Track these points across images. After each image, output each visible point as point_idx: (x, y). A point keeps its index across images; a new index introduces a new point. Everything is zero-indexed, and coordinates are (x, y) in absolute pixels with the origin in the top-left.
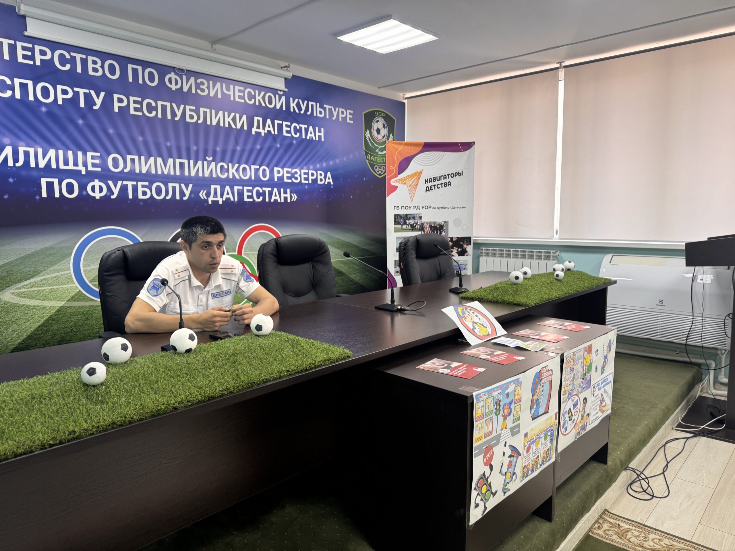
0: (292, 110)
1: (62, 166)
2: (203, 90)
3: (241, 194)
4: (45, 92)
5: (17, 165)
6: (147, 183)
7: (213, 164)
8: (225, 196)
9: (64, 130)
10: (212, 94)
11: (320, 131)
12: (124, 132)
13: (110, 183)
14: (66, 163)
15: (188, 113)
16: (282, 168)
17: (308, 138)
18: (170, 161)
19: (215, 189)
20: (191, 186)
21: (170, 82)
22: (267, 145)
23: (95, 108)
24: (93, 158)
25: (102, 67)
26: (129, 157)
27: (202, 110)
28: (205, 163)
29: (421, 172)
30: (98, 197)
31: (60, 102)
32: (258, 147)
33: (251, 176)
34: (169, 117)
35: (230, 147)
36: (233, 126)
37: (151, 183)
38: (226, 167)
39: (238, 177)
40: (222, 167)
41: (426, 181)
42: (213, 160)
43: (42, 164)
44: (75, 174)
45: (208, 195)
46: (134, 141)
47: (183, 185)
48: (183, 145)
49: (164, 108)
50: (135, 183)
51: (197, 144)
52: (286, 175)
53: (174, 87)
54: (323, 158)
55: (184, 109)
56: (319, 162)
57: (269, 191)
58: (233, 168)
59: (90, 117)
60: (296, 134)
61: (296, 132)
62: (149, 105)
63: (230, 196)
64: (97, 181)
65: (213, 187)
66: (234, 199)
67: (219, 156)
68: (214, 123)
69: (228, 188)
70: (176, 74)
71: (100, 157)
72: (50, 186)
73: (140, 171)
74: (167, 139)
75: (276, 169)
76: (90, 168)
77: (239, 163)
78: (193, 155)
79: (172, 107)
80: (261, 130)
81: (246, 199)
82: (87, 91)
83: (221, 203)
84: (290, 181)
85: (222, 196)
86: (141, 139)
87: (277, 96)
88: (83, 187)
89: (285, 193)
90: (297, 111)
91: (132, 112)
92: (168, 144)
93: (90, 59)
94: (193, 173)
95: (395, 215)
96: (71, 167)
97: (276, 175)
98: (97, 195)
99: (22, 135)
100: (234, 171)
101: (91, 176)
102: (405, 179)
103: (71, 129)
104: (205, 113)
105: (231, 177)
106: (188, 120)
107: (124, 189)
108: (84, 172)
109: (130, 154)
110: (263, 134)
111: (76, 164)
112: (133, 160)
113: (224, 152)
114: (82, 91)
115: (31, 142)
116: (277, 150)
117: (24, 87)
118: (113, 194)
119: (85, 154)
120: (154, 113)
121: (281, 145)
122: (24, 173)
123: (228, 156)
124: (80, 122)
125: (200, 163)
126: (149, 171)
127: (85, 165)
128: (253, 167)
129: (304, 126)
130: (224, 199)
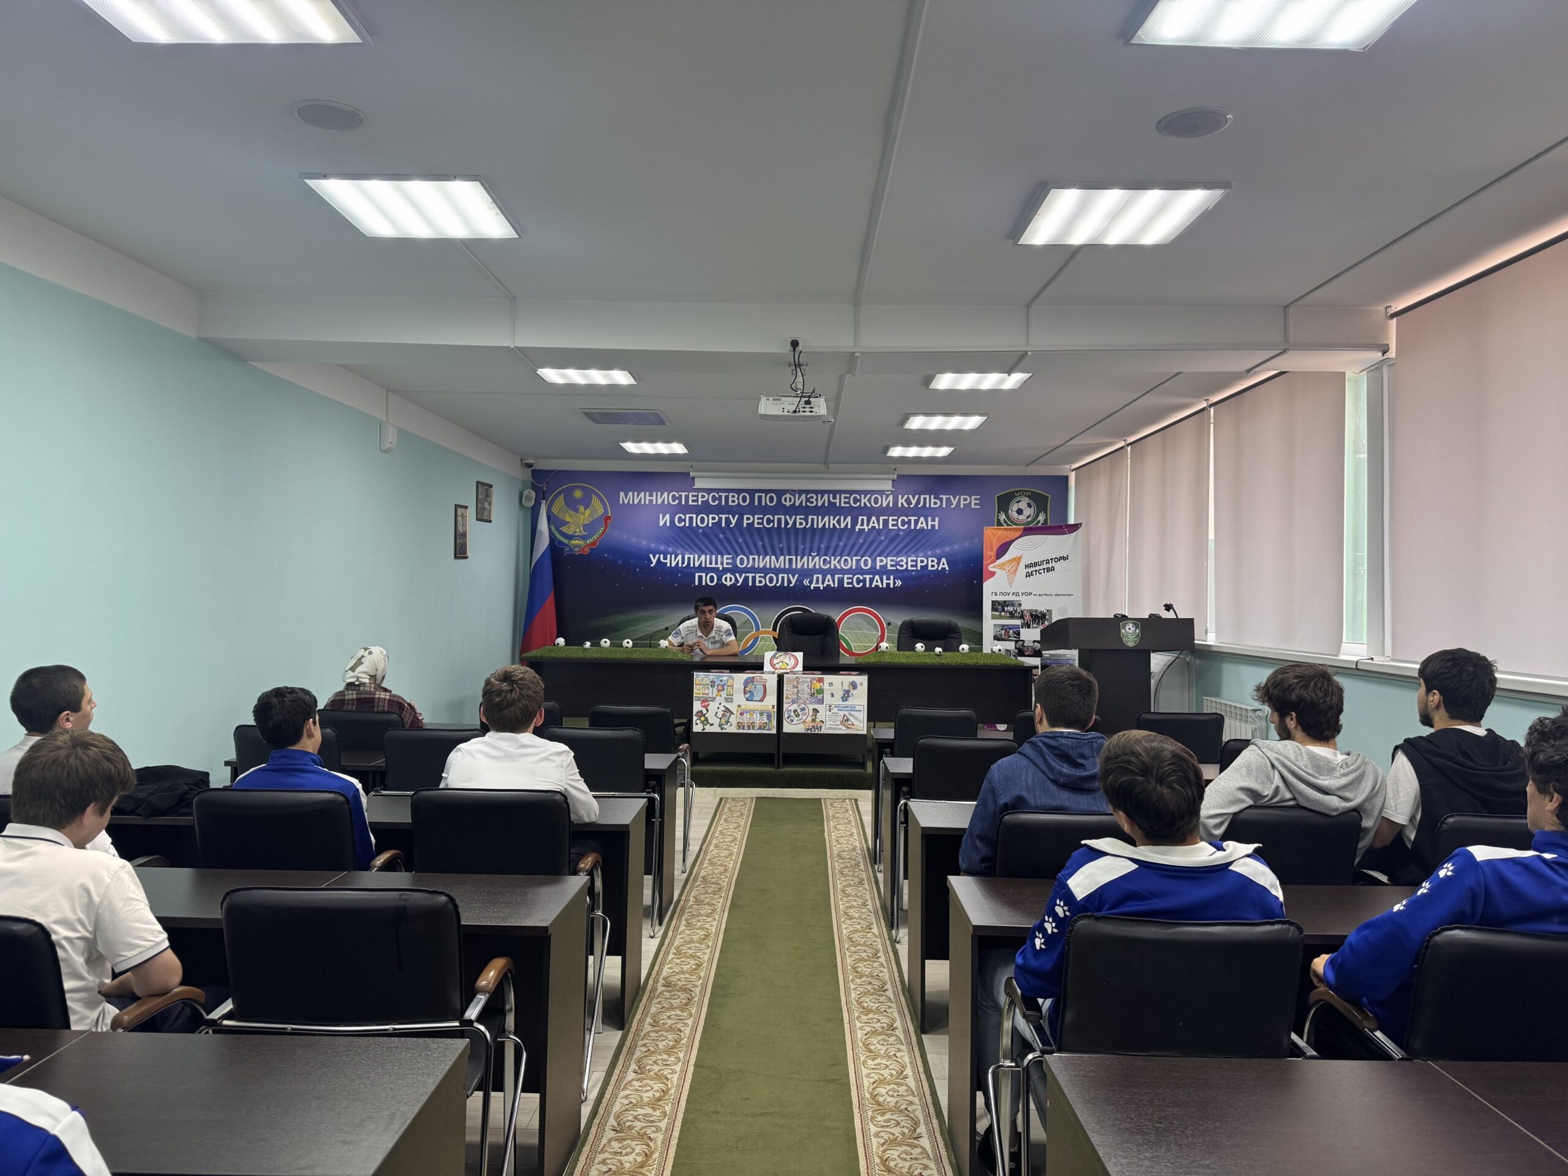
0: (900, 506)
1: (708, 566)
2: (812, 503)
3: (841, 581)
4: (702, 520)
5: (684, 566)
6: (763, 575)
7: (817, 558)
8: (826, 583)
9: (711, 542)
10: (819, 504)
11: (933, 520)
12: (749, 540)
13: (737, 575)
14: (711, 563)
15: (798, 521)
16: (886, 557)
17: (918, 528)
18: (782, 558)
19: (818, 578)
20: (797, 576)
21: (785, 500)
22: (871, 538)
23: (731, 526)
24: (727, 559)
25: (738, 499)
26: (751, 557)
27: (810, 517)
28: (810, 557)
29: (1021, 557)
30: (728, 585)
31: (710, 525)
32: (861, 541)
33: (852, 566)
34: (783, 526)
35: (834, 544)
36: (838, 527)
37: (766, 575)
38: (828, 559)
39: (839, 567)
40: (825, 560)
41: (1026, 566)
42: (817, 555)
43: (697, 565)
44: (715, 570)
45: (811, 582)
46: (756, 545)
47: (790, 576)
48: (793, 545)
49: (779, 520)
50: (754, 575)
51: (804, 543)
52: (889, 563)
53: (788, 504)
54: (936, 546)
55: (796, 519)
56: (931, 549)
57: (870, 578)
58: (835, 560)
59: (728, 532)
60: (903, 526)
61: (903, 525)
62: (768, 519)
63: (831, 583)
64: (728, 574)
65: (815, 576)
66: (834, 584)
67: (822, 552)
68: (820, 526)
69: (829, 577)
70: (790, 494)
71: (732, 558)
72: (700, 578)
73: (759, 566)
74: (780, 542)
75: (878, 559)
76: (725, 566)
77: (841, 555)
78: (800, 552)
79: (785, 518)
80: (865, 527)
81: (846, 585)
82: (727, 516)
83: (822, 588)
84: (895, 568)
85: (823, 583)
86: (760, 543)
87: (884, 496)
88: (719, 578)
89: (888, 579)
90: (906, 506)
91: (756, 526)
92: (781, 546)
93: (731, 495)
94: (799, 566)
95: (993, 602)
96: (714, 565)
97: (878, 564)
98: (728, 584)
99: (688, 548)
100: (836, 562)
101: (725, 570)
102: (1004, 564)
103: (716, 541)
104: (813, 519)
105: (832, 567)
106: (798, 526)
107: (747, 578)
108: (721, 569)
109: (752, 555)
110: (866, 530)
111: (716, 563)
112: (754, 559)
113: (827, 548)
114: (724, 517)
115: (692, 552)
116: (881, 542)
117: (691, 519)
118: (738, 582)
119: (722, 557)
120: (772, 524)
121: (886, 538)
122: (686, 570)
123: (831, 551)
124: (722, 536)
125: (805, 558)
126: (765, 566)
127: (722, 564)
128: (854, 558)
129: (913, 519)
130: (825, 585)
